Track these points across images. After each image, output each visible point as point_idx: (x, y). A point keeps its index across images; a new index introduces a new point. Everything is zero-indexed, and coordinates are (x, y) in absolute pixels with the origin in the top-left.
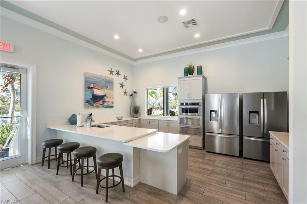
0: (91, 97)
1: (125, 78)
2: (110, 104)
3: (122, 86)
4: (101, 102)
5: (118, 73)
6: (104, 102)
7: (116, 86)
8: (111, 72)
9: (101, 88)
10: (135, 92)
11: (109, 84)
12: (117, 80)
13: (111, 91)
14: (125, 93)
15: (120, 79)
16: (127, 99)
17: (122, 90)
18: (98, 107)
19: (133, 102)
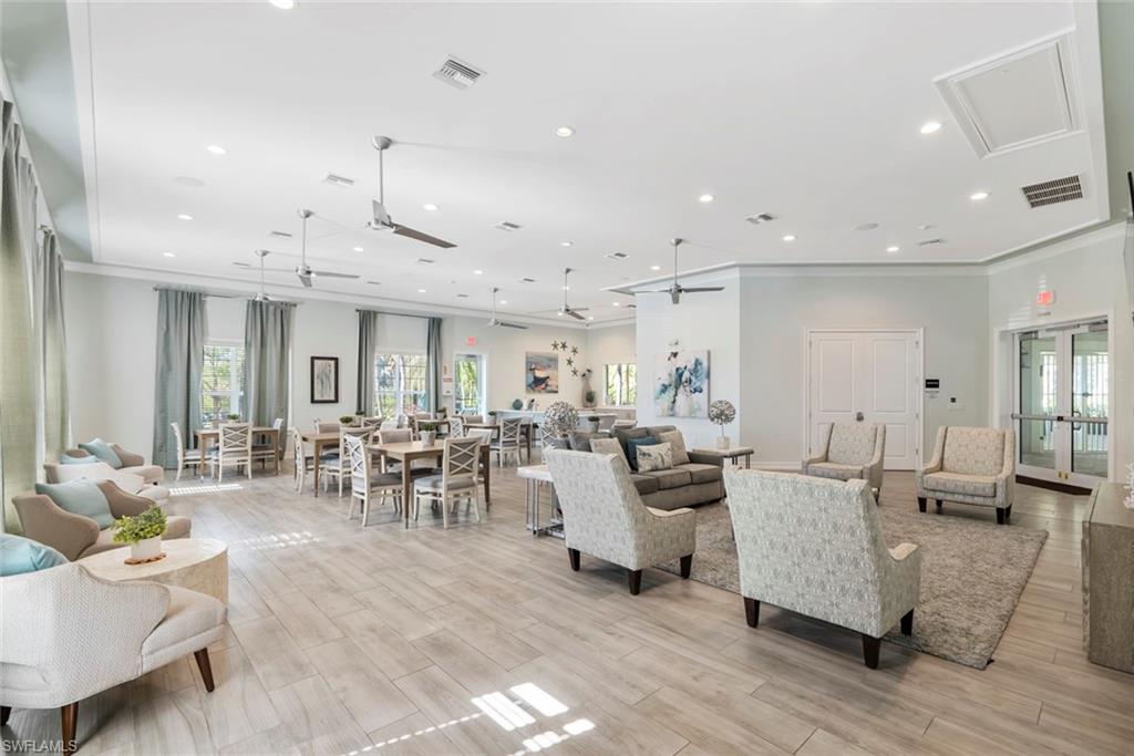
0: (532, 379)
1: (575, 351)
2: (555, 389)
3: (570, 362)
4: (543, 386)
5: (564, 346)
6: (547, 385)
7: (562, 364)
8: (555, 346)
9: (544, 368)
10: (589, 371)
11: (552, 362)
12: (563, 355)
13: (555, 372)
14: (575, 372)
15: (568, 353)
16: (578, 379)
17: (570, 368)
18: (539, 392)
19: (587, 384)
